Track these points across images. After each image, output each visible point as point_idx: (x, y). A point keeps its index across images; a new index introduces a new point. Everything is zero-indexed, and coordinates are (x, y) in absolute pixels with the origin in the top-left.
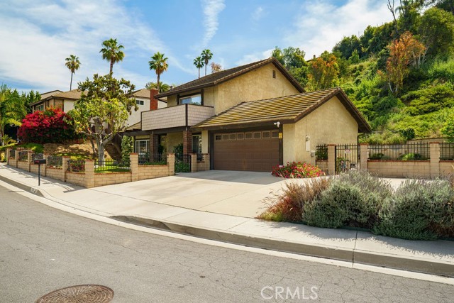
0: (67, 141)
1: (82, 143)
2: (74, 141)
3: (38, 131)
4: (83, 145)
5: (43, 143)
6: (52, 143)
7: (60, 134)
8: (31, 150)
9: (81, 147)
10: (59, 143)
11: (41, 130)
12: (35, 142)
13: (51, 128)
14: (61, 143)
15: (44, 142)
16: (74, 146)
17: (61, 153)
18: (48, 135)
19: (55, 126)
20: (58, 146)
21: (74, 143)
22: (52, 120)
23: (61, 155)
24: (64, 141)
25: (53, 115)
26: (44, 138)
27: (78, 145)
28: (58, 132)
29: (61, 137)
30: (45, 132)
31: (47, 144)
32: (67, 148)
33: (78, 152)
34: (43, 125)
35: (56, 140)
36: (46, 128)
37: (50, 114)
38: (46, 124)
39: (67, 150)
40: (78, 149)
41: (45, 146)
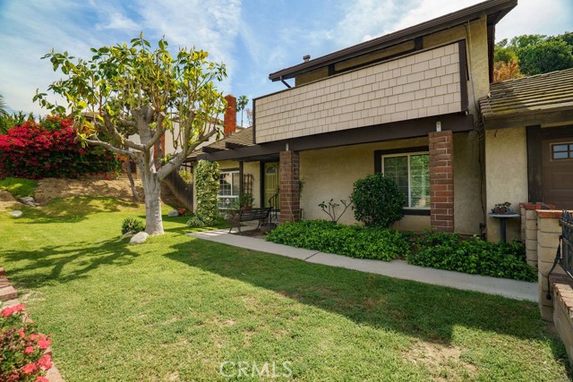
0: (88, 175)
1: (114, 179)
2: (100, 176)
3: (26, 156)
4: (115, 182)
5: (37, 178)
6: (58, 177)
7: (73, 162)
9: (112, 184)
12: (21, 176)
13: (52, 152)
14: (75, 178)
15: (41, 176)
16: (100, 183)
17: (71, 195)
18: (47, 164)
19: (62, 148)
20: (69, 182)
21: (100, 179)
22: (55, 137)
23: (73, 198)
24: (81, 175)
25: (58, 128)
26: (39, 168)
27: (106, 181)
28: (67, 158)
29: (74, 168)
30: (41, 158)
31: (48, 180)
32: (86, 186)
33: (108, 192)
34: (38, 145)
35: (66, 172)
36: (43, 150)
37: (53, 126)
38: (42, 143)
39: (86, 189)
40: (107, 187)
41: (41, 183)
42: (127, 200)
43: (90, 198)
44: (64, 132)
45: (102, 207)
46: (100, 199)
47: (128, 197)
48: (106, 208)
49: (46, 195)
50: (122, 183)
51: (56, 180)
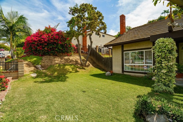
0: (61, 54)
1: (71, 56)
2: (66, 54)
3: (37, 45)
5: (42, 56)
6: (50, 55)
7: (56, 48)
8: (25, 63)
9: (71, 58)
10: (55, 55)
11: (41, 44)
12: (36, 55)
13: (48, 43)
14: (56, 55)
15: (44, 55)
16: (66, 58)
17: (57, 64)
18: (46, 48)
19: (52, 41)
20: (54, 58)
21: (66, 56)
22: (49, 36)
23: (57, 65)
24: (58, 54)
25: (50, 32)
26: (43, 51)
27: (69, 57)
28: (54, 46)
29: (56, 51)
30: (44, 46)
31: (46, 56)
32: (62, 59)
33: (70, 62)
34: (42, 39)
35: (53, 53)
36: (44, 42)
37: (48, 31)
38: (44, 39)
39: (62, 61)
40: (69, 60)
41: (43, 58)
42: (79, 65)
43: (65, 65)
44: (53, 33)
45: (71, 70)
46: (69, 65)
47: (79, 64)
48: (73, 70)
49: (46, 64)
50: (75, 58)
51: (49, 56)
